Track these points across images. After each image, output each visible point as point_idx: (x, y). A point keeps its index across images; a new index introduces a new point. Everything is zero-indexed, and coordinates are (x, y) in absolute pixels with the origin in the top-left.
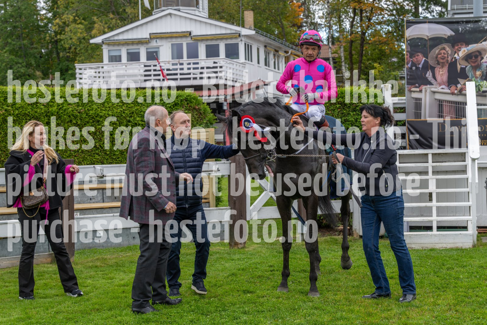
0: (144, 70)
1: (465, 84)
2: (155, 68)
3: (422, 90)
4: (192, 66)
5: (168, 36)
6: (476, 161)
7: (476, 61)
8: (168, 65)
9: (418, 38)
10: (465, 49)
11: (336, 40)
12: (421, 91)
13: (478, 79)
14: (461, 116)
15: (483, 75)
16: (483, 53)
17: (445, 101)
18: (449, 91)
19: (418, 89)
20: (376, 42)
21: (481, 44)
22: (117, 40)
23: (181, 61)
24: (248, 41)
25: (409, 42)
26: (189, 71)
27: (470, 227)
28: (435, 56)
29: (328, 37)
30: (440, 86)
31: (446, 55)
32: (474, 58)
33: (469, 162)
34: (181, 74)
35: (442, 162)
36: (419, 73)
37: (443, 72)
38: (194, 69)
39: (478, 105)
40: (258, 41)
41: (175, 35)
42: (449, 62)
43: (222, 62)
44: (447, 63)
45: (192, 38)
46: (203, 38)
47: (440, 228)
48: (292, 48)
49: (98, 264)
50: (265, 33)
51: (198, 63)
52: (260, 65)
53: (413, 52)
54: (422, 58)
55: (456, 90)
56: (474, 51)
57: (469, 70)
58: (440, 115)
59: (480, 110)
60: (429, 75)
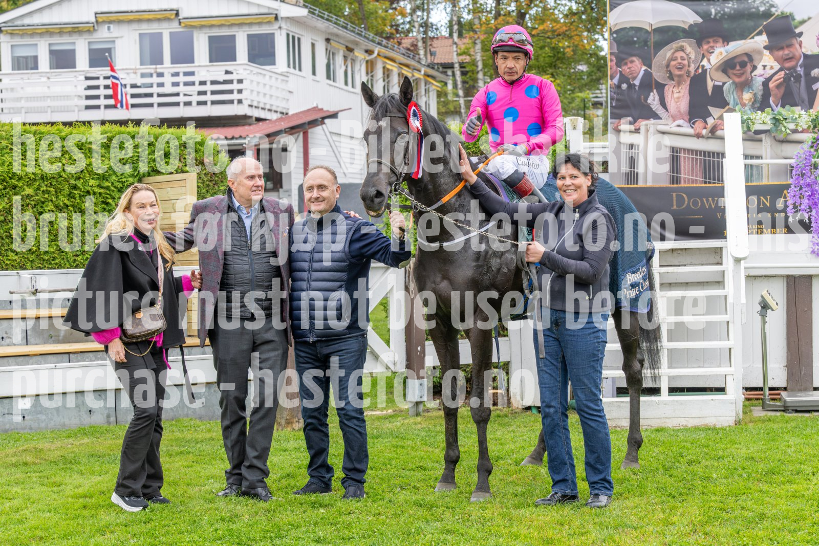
0: (85, 86)
1: (721, 118)
2: (106, 82)
3: (639, 129)
4: (182, 79)
5: (132, 18)
6: (742, 262)
7: (743, 74)
8: (132, 76)
9: (632, 28)
10: (722, 50)
11: (467, 27)
12: (637, 131)
13: (747, 108)
14: (714, 179)
15: (755, 101)
16: (755, 57)
17: (684, 149)
18: (691, 131)
19: (632, 128)
20: (547, 31)
21: (752, 40)
22: (28, 26)
23: (160, 68)
24: (294, 30)
25: (615, 35)
26: (175, 90)
27: (730, 387)
28: (664, 62)
29: (451, 22)
30: (674, 121)
31: (686, 62)
32: (738, 68)
33: (729, 265)
34: (159, 95)
35: (679, 266)
36: (635, 96)
37: (681, 95)
38: (186, 84)
39: (746, 157)
40: (314, 29)
41: (146, 16)
42: (692, 74)
43: (241, 71)
44: (688, 76)
45: (180, 23)
46: (203, 23)
47: (673, 390)
48: (379, 44)
49: (29, 459)
50: (326, 13)
51: (192, 74)
52: (318, 78)
53: (624, 56)
54: (639, 66)
55: (705, 128)
56: (739, 53)
57: (729, 91)
58: (673, 176)
59: (749, 169)
60: (654, 100)
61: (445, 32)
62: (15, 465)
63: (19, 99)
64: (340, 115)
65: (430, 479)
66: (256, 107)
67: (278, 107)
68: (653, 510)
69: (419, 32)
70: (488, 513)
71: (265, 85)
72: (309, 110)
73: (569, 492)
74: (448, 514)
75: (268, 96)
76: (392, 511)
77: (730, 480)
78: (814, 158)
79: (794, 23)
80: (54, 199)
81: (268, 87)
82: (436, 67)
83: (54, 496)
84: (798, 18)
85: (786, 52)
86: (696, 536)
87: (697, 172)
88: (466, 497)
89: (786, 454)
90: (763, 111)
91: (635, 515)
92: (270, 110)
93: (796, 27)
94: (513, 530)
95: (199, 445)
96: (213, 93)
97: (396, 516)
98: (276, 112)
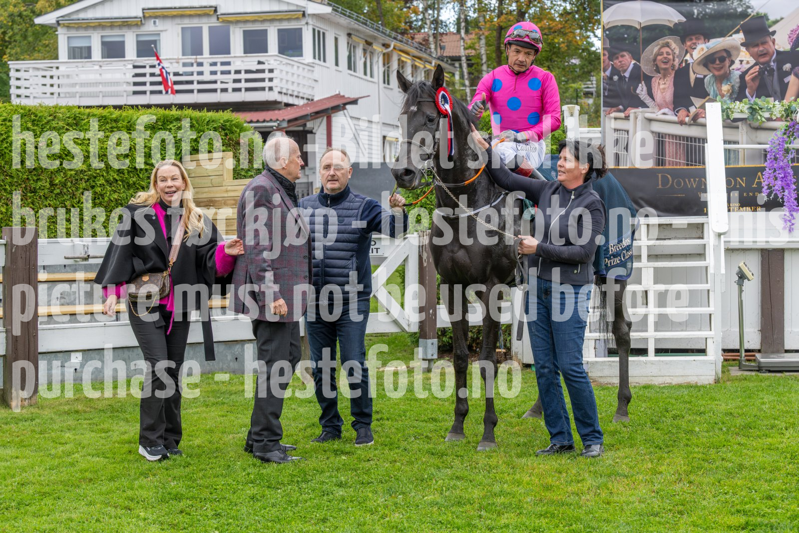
0: (133, 74)
1: (703, 107)
2: (152, 70)
3: (629, 116)
4: (219, 68)
5: (175, 13)
6: (722, 236)
7: (722, 68)
8: (175, 65)
9: (622, 26)
10: (703, 46)
11: (473, 25)
12: (627, 118)
13: (726, 99)
14: (696, 162)
15: (733, 92)
16: (733, 53)
17: (669, 135)
18: (675, 119)
19: (622, 115)
21: (730, 38)
22: (83, 20)
23: (199, 59)
24: (320, 26)
25: (607, 32)
26: (213, 78)
27: (711, 349)
28: (652, 57)
29: (458, 19)
30: (660, 109)
31: (671, 57)
32: (718, 62)
33: (710, 239)
34: (199, 82)
35: (665, 239)
36: (625, 87)
37: (666, 86)
38: (223, 73)
39: (725, 142)
40: (337, 25)
41: (188, 12)
42: (676, 68)
43: (272, 62)
45: (218, 19)
46: (238, 19)
47: (659, 351)
48: (395, 38)
49: (80, 407)
50: (348, 11)
51: (228, 63)
52: (340, 68)
53: (615, 51)
54: (629, 60)
55: (688, 116)
56: (718, 49)
57: (710, 83)
58: (659, 159)
59: (727, 152)
60: (642, 91)
61: (453, 29)
62: (68, 413)
63: (73, 85)
64: (360, 101)
65: (441, 430)
66: (285, 94)
67: (304, 94)
68: (642, 460)
69: (430, 28)
70: (493, 462)
71: (293, 74)
72: (332, 97)
73: (566, 443)
74: (457, 462)
75: (295, 84)
76: (407, 459)
77: (711, 434)
78: (787, 143)
79: (767, 23)
80: (105, 174)
81: (295, 76)
82: (445, 60)
83: (103, 441)
84: (772, 18)
85: (761, 48)
86: (681, 485)
87: (680, 155)
88: (473, 447)
89: (761, 410)
90: (741, 101)
91: (627, 464)
92: (297, 97)
93: (770, 26)
94: (516, 477)
95: (233, 396)
96: (247, 81)
97: (410, 463)
98: (303, 98)
